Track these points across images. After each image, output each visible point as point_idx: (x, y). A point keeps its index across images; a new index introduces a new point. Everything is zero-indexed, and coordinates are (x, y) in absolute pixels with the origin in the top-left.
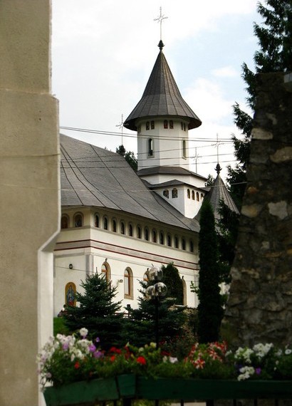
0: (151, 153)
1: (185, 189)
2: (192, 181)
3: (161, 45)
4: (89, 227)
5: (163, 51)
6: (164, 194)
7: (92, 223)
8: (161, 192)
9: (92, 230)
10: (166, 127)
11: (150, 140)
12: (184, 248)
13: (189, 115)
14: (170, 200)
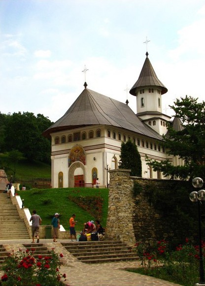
0: (143, 105)
1: (160, 121)
2: (163, 117)
3: (147, 54)
4: (104, 137)
5: (148, 57)
6: (149, 124)
7: (106, 135)
8: (147, 123)
9: (105, 138)
10: (150, 92)
11: (142, 99)
12: (159, 150)
13: (161, 86)
14: (152, 126)
